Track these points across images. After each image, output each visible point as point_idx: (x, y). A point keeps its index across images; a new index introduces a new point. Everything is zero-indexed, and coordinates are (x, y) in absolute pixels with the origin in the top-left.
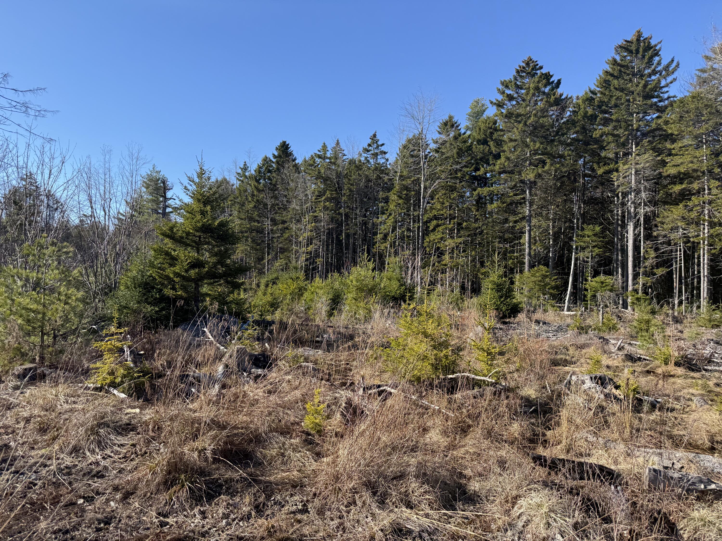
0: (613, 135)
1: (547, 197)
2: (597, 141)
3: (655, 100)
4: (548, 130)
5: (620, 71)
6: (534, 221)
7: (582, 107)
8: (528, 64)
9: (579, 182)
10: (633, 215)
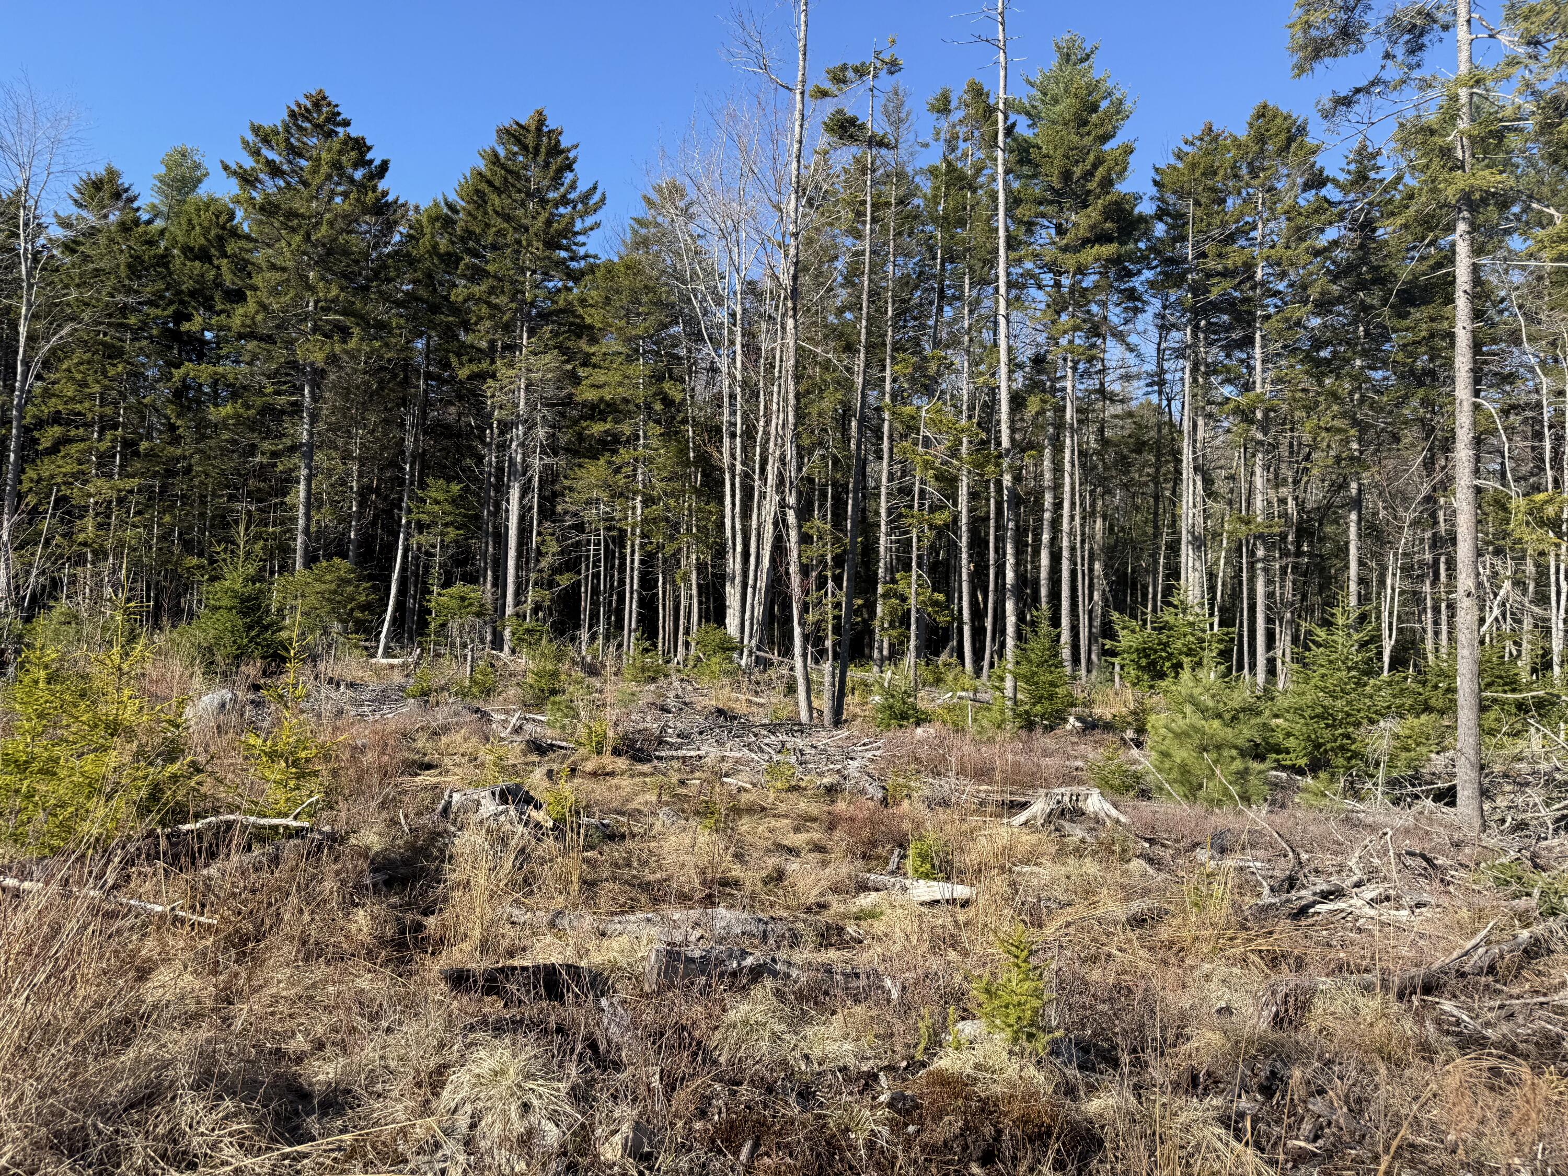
0: (489, 304)
1: (349, 409)
2: (455, 309)
3: (563, 254)
4: (357, 262)
5: (505, 179)
6: (318, 456)
7: (427, 230)
8: (317, 105)
9: (418, 387)
10: (519, 467)
